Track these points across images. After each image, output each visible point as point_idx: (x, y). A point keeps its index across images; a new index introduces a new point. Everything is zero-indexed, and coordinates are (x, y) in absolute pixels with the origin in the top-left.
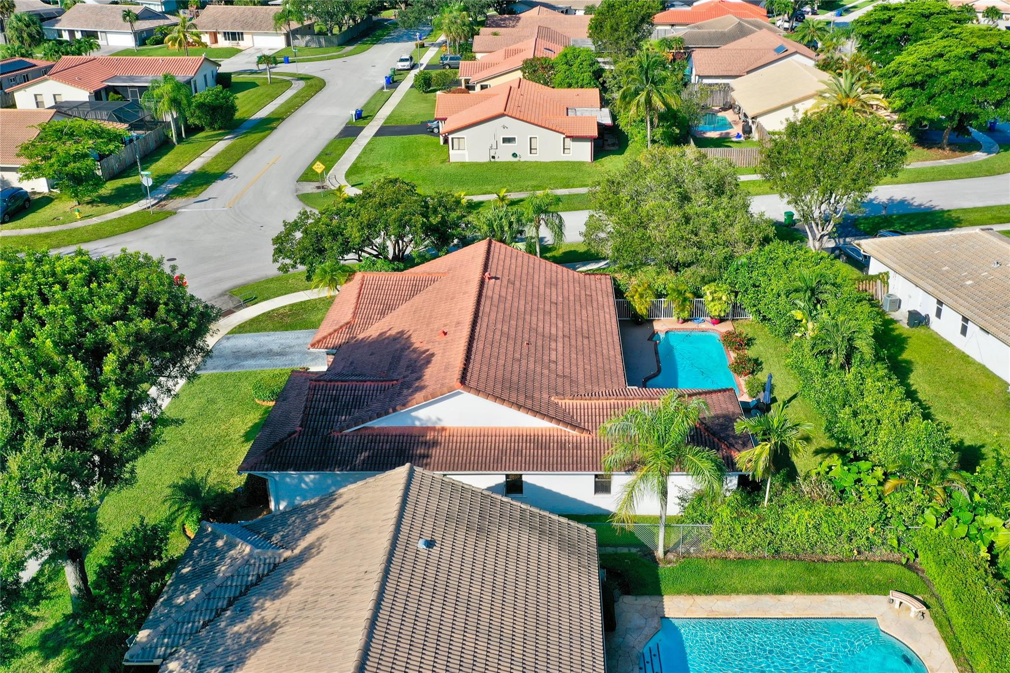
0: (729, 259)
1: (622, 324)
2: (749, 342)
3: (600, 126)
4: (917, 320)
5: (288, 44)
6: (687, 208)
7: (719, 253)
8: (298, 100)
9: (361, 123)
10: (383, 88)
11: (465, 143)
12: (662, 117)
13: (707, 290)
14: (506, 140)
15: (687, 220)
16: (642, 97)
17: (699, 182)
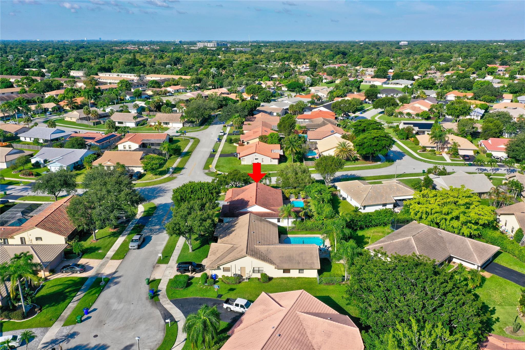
0: (305, 186)
1: (283, 200)
2: (309, 202)
3: (280, 155)
4: (344, 199)
5: (183, 126)
6: (297, 176)
7: (303, 185)
8: (194, 146)
9: (214, 153)
10: (217, 142)
11: (245, 160)
12: (296, 154)
13: (301, 192)
14: (256, 159)
15: (297, 178)
16: (290, 149)
17: (300, 171)
